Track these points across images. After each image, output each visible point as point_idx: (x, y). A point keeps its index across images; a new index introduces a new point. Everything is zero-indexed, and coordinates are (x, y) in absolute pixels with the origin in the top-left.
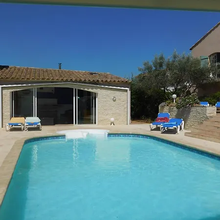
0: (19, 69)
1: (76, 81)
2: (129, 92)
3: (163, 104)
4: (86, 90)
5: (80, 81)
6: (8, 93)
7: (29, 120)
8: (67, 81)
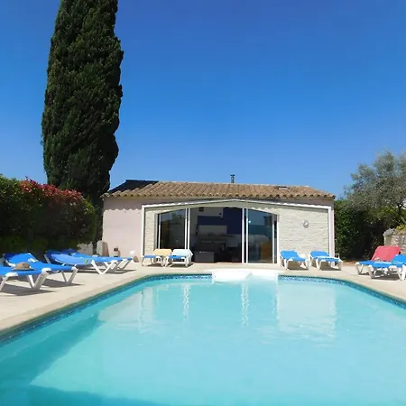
0: (174, 185)
1: (244, 197)
2: (331, 213)
3: (389, 231)
4: (259, 209)
5: (251, 197)
6: (152, 215)
7: (177, 252)
8: (230, 197)
